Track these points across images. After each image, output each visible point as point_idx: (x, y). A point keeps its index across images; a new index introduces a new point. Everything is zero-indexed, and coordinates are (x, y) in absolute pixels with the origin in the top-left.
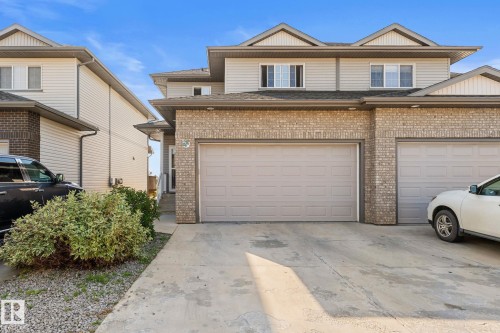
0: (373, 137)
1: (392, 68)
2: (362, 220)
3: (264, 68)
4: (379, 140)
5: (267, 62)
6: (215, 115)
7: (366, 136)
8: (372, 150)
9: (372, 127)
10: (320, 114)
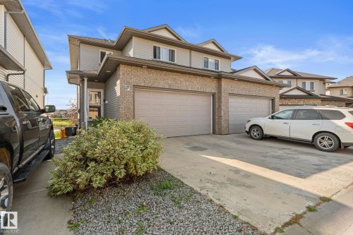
0: (220, 92)
1: (212, 60)
2: (214, 133)
3: (155, 48)
4: (223, 94)
5: (157, 45)
6: (146, 72)
7: (216, 92)
8: (220, 98)
9: (219, 87)
10: (199, 78)
